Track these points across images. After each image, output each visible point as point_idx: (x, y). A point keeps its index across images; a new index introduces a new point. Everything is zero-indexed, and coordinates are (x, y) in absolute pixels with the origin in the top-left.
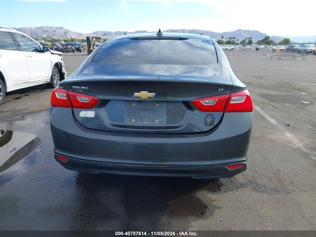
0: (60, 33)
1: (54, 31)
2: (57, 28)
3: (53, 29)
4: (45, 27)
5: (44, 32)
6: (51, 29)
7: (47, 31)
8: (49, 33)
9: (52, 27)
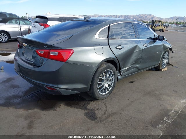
0: (149, 18)
1: (146, 17)
2: (148, 15)
3: (145, 16)
4: (141, 15)
5: (140, 17)
6: (144, 16)
7: (142, 17)
8: (143, 18)
9: (145, 15)
